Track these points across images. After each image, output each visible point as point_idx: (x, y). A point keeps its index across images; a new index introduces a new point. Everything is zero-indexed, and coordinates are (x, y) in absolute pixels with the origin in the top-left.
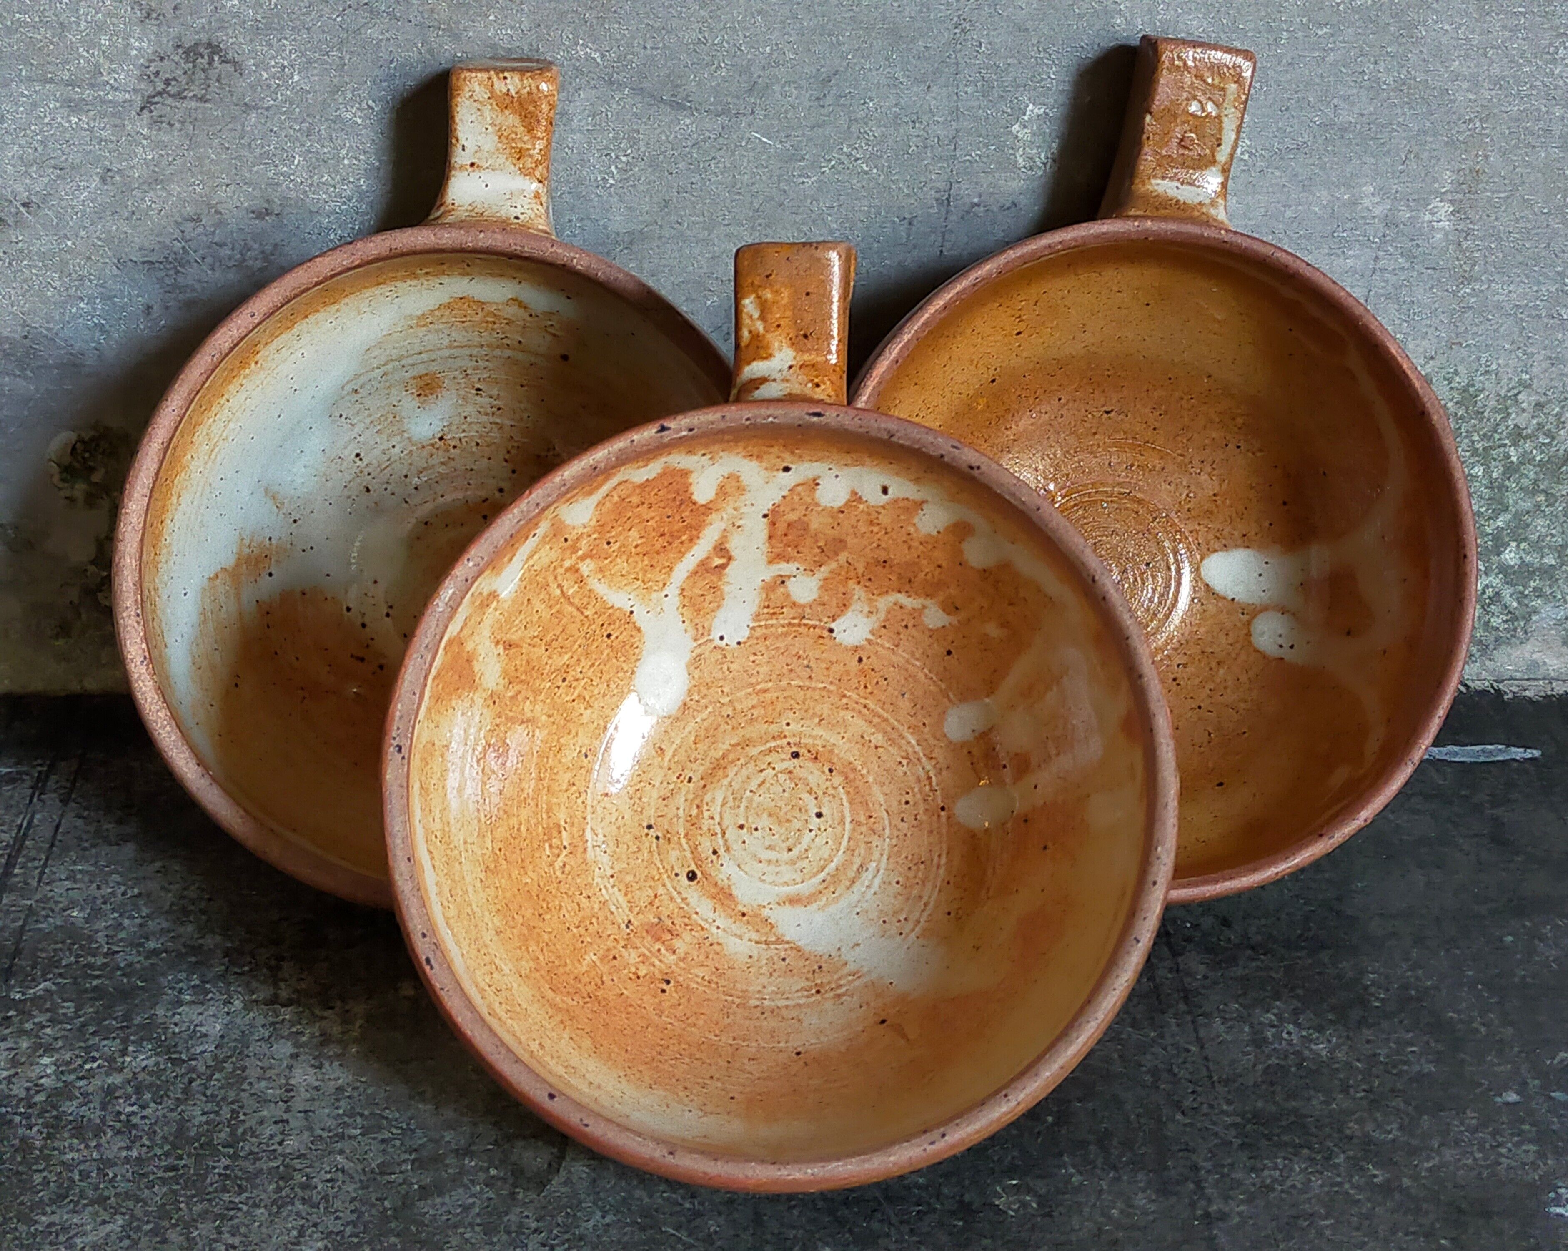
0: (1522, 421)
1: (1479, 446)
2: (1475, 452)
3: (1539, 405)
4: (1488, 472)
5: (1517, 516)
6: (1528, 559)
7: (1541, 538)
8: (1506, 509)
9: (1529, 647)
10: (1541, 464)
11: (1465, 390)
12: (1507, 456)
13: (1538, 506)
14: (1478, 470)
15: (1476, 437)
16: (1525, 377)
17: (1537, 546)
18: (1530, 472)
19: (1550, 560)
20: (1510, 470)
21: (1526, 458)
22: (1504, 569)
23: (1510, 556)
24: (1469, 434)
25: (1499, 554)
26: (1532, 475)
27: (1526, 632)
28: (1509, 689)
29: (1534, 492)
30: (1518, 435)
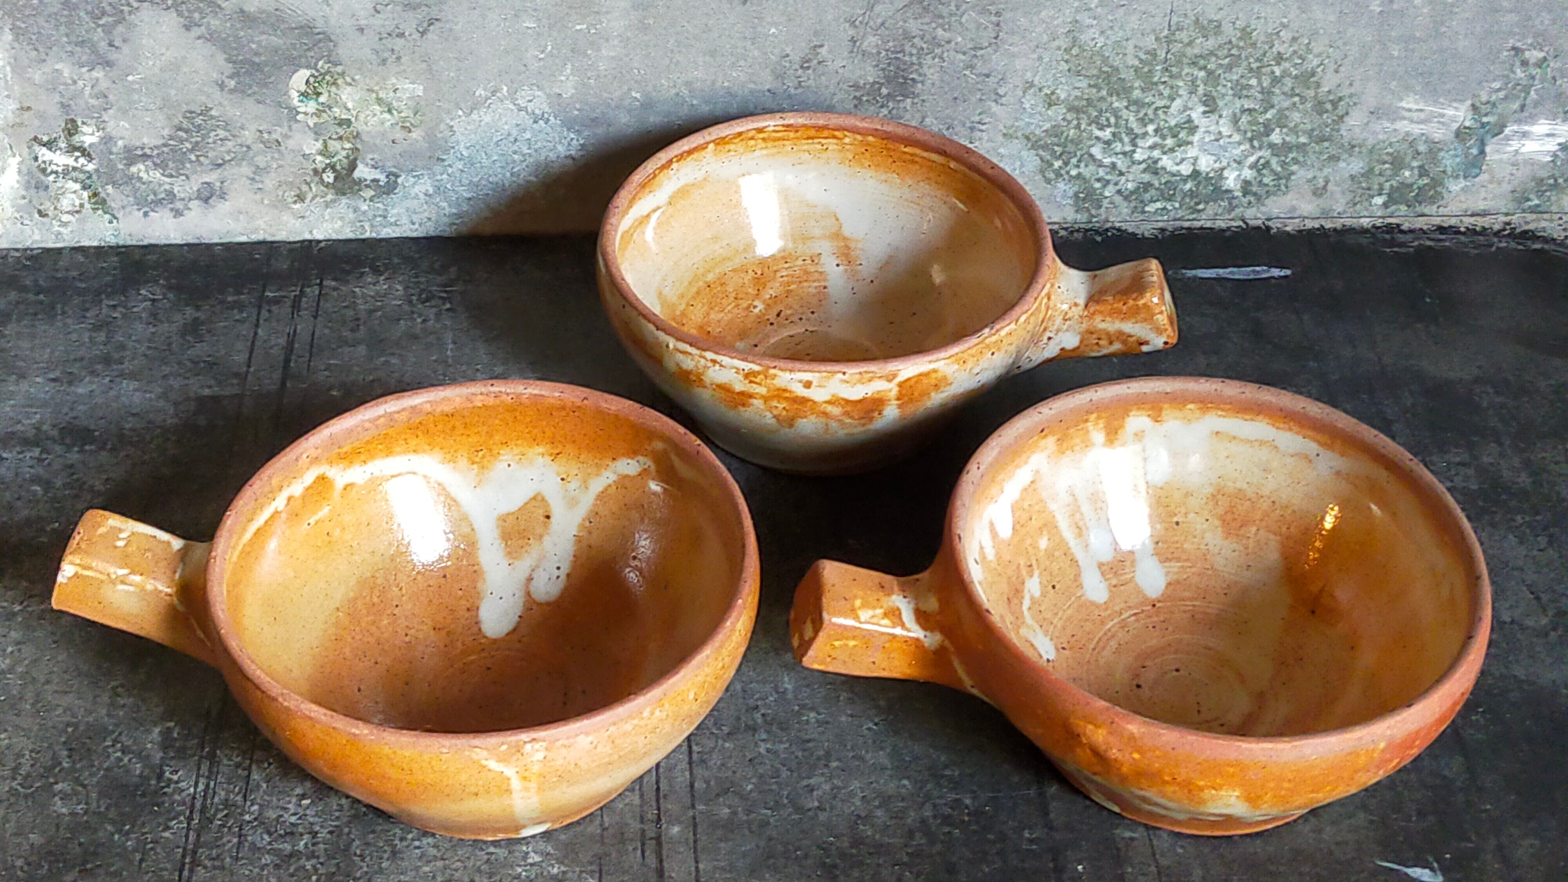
0: (1282, 50)
1: (1254, 66)
2: (1251, 70)
3: (1294, 39)
4: (1260, 83)
5: (1281, 111)
6: (1288, 139)
7: (1296, 126)
8: (1272, 107)
9: (1289, 196)
10: (1296, 77)
11: (1244, 29)
12: (1273, 72)
13: (1294, 104)
14: (1253, 82)
15: (1251, 60)
16: (1285, 20)
17: (1295, 131)
18: (1289, 83)
19: (1303, 140)
20: (1276, 81)
21: (1285, 73)
22: (1271, 146)
23: (1276, 137)
24: (1247, 58)
25: (1268, 135)
26: (1290, 85)
27: (1287, 187)
28: (1274, 225)
29: (1292, 96)
30: (1279, 58)
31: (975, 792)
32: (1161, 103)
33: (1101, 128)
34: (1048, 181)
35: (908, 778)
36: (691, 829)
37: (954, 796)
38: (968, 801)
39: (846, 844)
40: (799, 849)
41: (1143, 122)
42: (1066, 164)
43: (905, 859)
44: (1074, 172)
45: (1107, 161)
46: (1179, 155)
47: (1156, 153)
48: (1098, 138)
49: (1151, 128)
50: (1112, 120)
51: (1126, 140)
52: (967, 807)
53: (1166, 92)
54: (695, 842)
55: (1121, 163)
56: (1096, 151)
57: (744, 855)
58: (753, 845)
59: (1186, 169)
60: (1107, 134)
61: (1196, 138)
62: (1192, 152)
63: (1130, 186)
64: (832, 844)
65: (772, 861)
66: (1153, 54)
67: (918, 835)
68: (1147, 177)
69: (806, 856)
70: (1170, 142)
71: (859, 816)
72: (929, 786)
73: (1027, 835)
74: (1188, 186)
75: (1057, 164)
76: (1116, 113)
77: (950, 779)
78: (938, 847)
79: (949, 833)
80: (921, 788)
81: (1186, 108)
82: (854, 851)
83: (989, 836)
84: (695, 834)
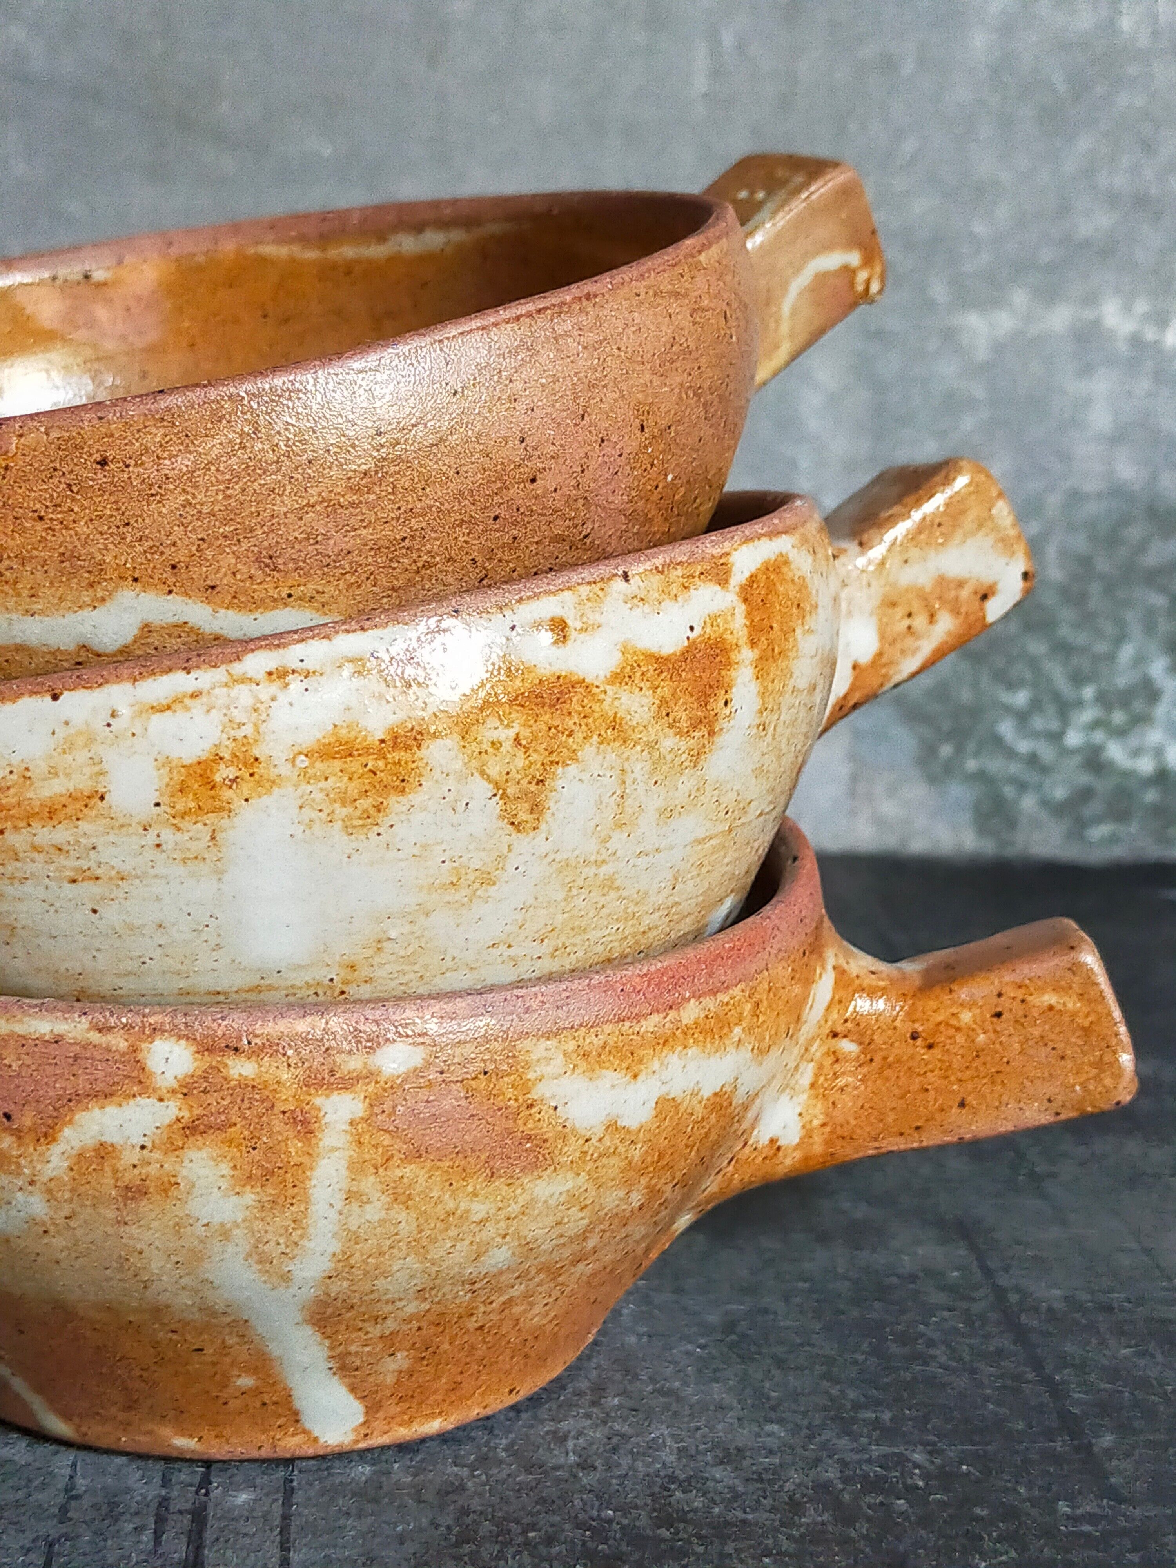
31: (934, 1444)
32: (1101, 647)
33: (1012, 686)
34: (933, 780)
35: (780, 1421)
36: (280, 1496)
37: (886, 1450)
38: (917, 1457)
39: (644, 1521)
40: (533, 1527)
41: (1078, 679)
42: (960, 750)
43: (786, 1545)
44: (972, 765)
45: (1023, 746)
46: (1133, 741)
47: (1098, 736)
48: (1008, 709)
49: (1088, 692)
50: (1028, 675)
51: (1051, 710)
52: (916, 1466)
53: (1109, 628)
54: (286, 1517)
55: (1046, 753)
56: (1006, 729)
57: (401, 1539)
58: (424, 1522)
59: (1146, 766)
60: (1021, 698)
61: (1160, 711)
62: (1155, 736)
63: (1060, 793)
64: (610, 1521)
65: (467, 1548)
66: (1085, 562)
67: (810, 1509)
68: (1085, 779)
69: (549, 1540)
70: (1118, 717)
71: (672, 1479)
72: (827, 1435)
73: (1063, 1507)
74: (1151, 796)
75: (946, 750)
76: (1033, 662)
77: (876, 1424)
78: (863, 1527)
79: (882, 1504)
80: (811, 1438)
81: (1140, 660)
82: (664, 1533)
83: (978, 1511)
84: (287, 1503)
